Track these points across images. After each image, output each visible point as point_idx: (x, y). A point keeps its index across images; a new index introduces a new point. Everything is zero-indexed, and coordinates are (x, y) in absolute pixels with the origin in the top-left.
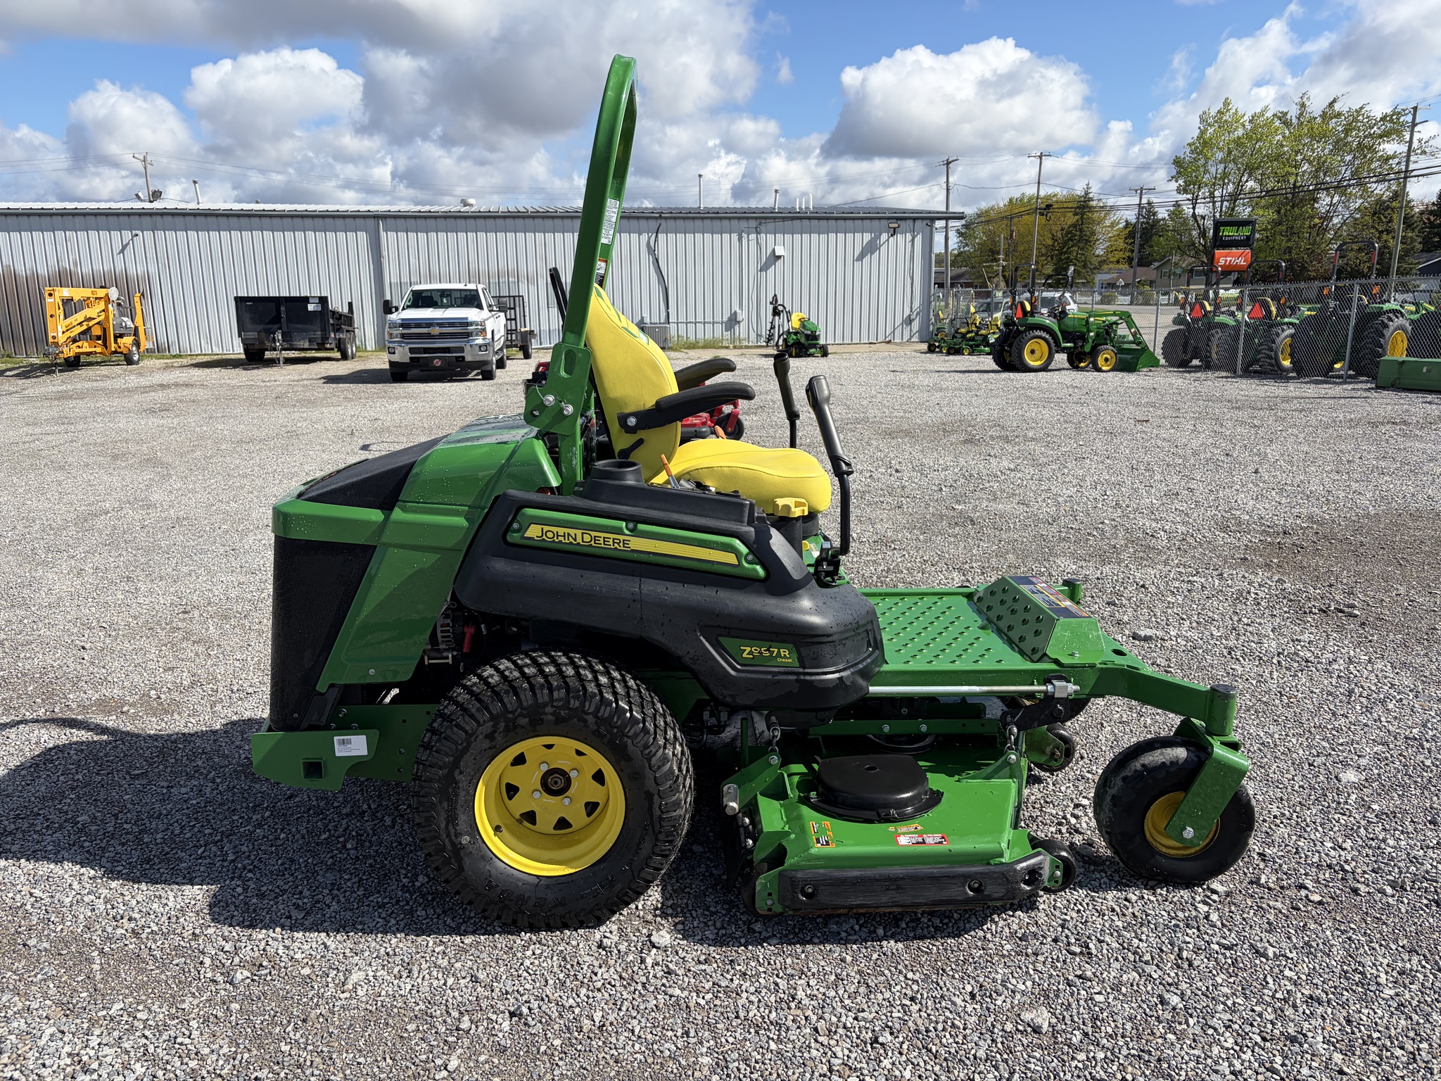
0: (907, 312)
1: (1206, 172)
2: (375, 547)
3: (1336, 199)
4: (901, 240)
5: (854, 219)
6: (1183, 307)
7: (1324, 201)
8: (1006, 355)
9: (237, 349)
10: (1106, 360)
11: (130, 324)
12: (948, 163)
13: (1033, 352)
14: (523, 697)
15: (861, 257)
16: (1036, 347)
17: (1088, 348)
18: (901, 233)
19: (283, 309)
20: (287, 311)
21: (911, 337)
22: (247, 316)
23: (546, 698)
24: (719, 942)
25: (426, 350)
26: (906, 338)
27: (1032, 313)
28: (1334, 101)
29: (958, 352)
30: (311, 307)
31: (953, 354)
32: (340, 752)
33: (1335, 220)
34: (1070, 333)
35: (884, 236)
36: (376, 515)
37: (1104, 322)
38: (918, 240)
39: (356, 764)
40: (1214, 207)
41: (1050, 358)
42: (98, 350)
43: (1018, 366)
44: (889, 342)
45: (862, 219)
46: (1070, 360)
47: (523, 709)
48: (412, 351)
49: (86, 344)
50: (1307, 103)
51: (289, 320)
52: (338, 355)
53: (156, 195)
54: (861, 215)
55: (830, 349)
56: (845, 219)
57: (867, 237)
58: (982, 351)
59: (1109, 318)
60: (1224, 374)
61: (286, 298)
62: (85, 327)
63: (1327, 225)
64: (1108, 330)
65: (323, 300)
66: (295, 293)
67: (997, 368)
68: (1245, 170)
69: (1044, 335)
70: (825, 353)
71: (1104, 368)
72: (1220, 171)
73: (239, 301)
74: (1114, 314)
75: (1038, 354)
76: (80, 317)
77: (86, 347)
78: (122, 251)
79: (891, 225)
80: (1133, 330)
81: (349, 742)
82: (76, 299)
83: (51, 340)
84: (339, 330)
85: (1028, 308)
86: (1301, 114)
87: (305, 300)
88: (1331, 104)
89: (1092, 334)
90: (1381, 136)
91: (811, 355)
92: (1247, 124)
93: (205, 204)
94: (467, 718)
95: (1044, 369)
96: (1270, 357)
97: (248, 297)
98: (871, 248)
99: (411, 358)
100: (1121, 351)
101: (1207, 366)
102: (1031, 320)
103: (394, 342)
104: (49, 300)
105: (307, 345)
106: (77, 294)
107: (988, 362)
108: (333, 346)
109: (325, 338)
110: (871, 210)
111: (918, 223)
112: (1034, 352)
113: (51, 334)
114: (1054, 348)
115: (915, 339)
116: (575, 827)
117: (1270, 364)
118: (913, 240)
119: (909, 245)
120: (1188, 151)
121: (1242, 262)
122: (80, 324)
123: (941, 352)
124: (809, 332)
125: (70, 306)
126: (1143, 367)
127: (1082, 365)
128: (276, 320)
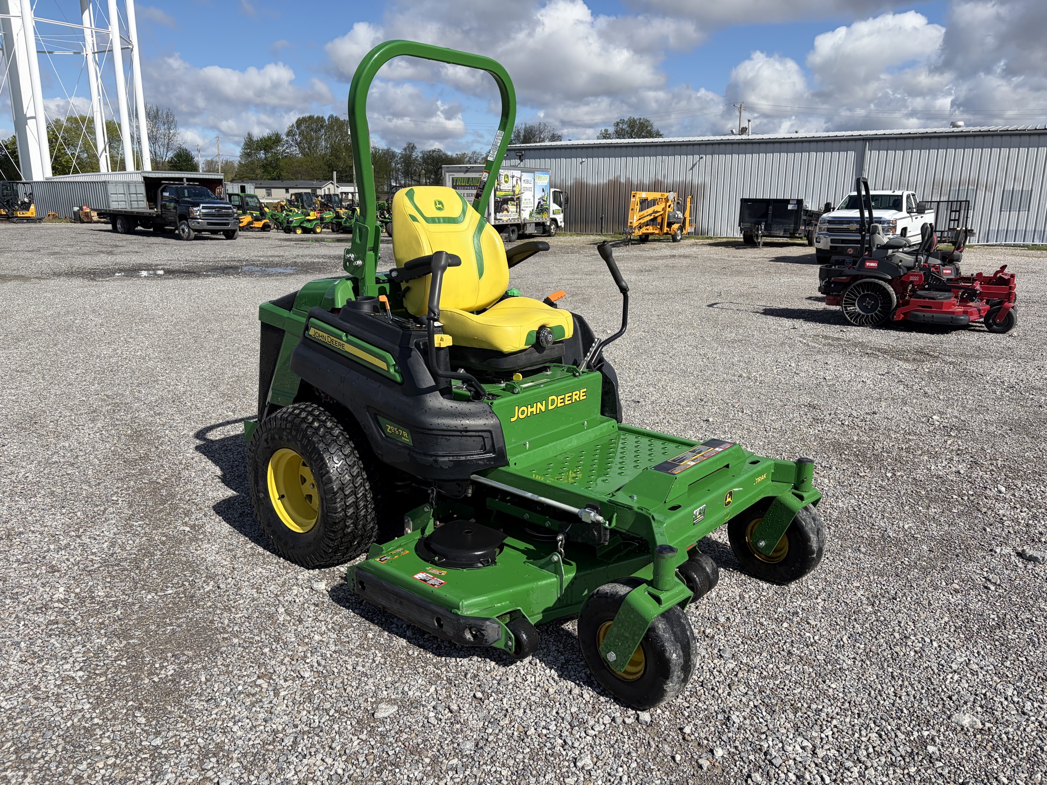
9: (738, 236)
11: (681, 215)
19: (771, 207)
20: (773, 209)
22: (747, 212)
25: (843, 241)
30: (790, 207)
42: (657, 232)
48: (832, 241)
49: (651, 228)
51: (774, 216)
52: (806, 242)
53: (743, 131)
61: (774, 200)
62: (652, 217)
65: (800, 202)
66: (780, 197)
73: (743, 201)
76: (650, 210)
77: (651, 229)
78: (692, 169)
82: (650, 199)
83: (629, 224)
84: (809, 224)
87: (787, 202)
93: (802, 134)
97: (749, 199)
99: (831, 247)
103: (821, 234)
104: (633, 199)
105: (781, 234)
106: (651, 196)
108: (802, 235)
109: (796, 229)
113: (629, 221)
122: (650, 215)
125: (645, 204)
128: (765, 215)
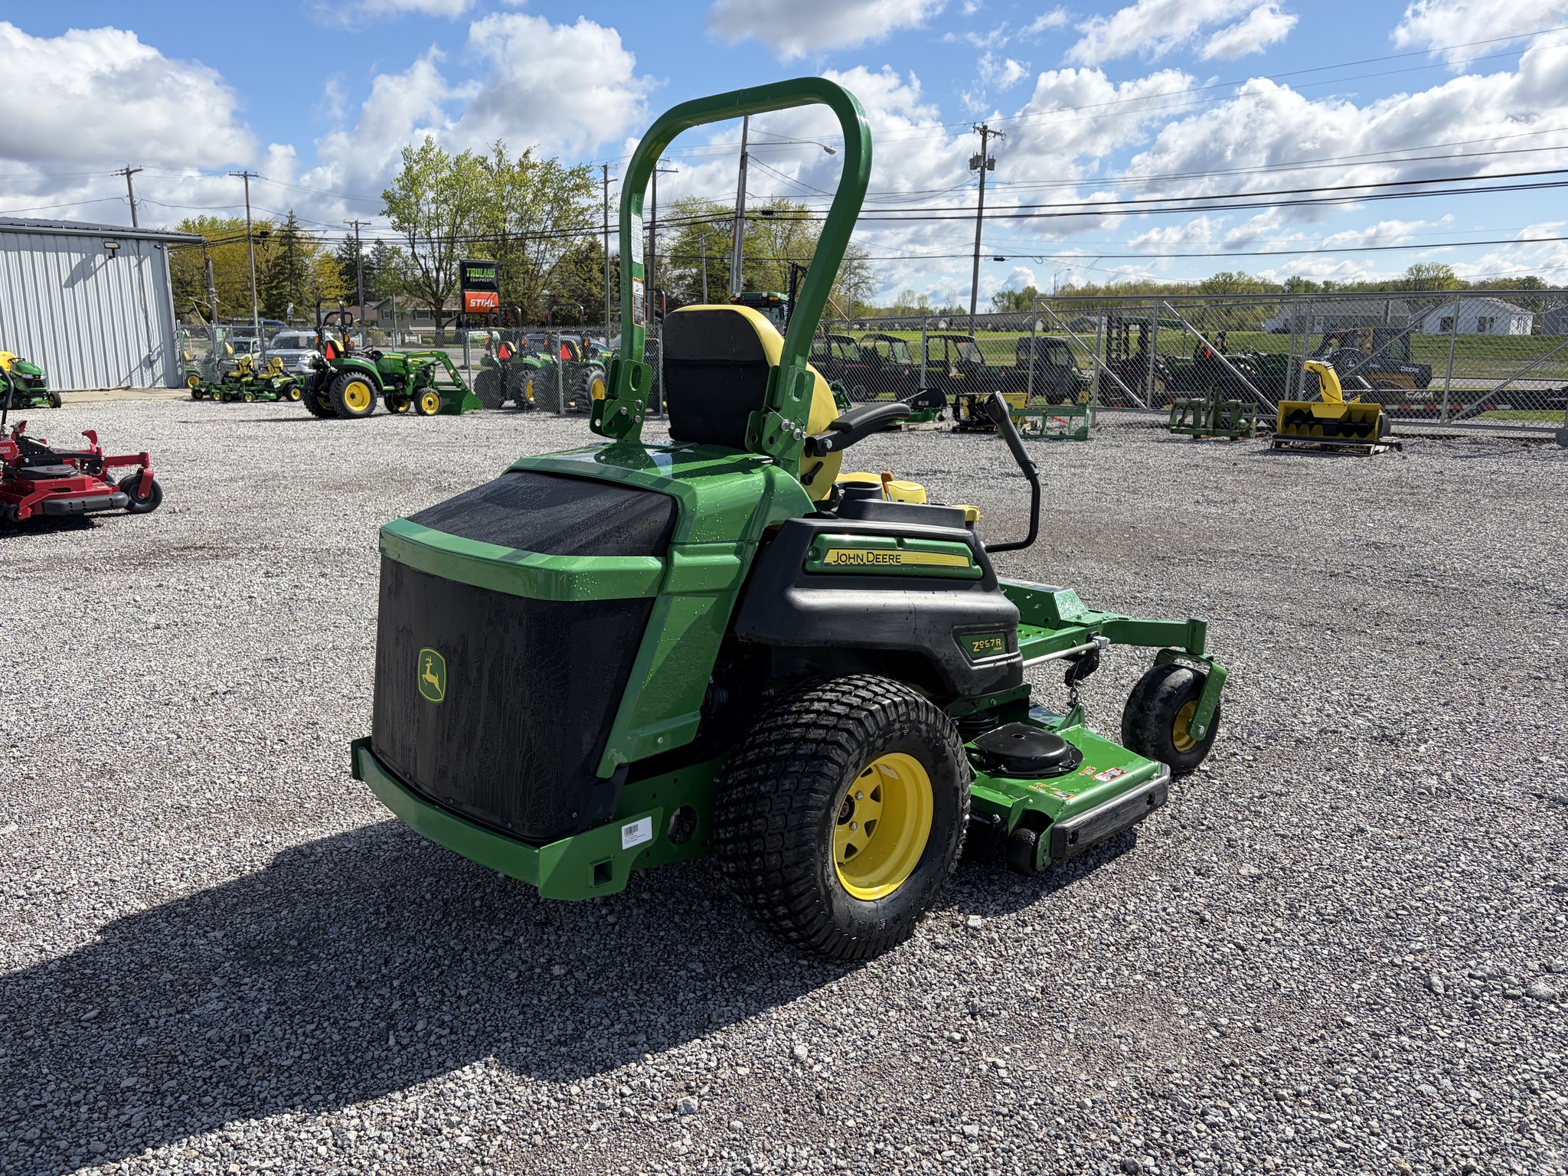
0: (145, 353)
1: (419, 210)
2: (654, 599)
3: (542, 247)
4: (124, 264)
5: (54, 234)
6: (488, 348)
7: (532, 249)
8: (321, 401)
10: (430, 403)
12: (129, 173)
13: (353, 396)
14: (878, 718)
15: (71, 282)
16: (355, 391)
17: (409, 391)
18: (123, 255)
21: (155, 383)
23: (895, 716)
24: (1009, 908)
26: (148, 383)
27: (346, 354)
28: (528, 152)
29: (237, 398)
31: (230, 401)
32: (627, 843)
33: (546, 267)
34: (388, 375)
35: (100, 259)
36: (653, 563)
37: (421, 363)
38: (147, 264)
39: (644, 852)
40: (433, 248)
41: (373, 403)
43: (338, 409)
44: (127, 388)
45: (67, 235)
46: (388, 404)
47: (879, 729)
50: (504, 152)
54: (64, 230)
55: (63, 397)
56: (41, 233)
57: (76, 259)
58: (266, 397)
59: (425, 359)
60: (550, 414)
63: (538, 271)
64: (425, 373)
67: (309, 414)
68: (457, 212)
69: (363, 377)
70: (55, 402)
71: (429, 412)
72: (433, 211)
74: (431, 355)
75: (358, 397)
79: (107, 245)
80: (452, 371)
81: (636, 828)
85: (341, 348)
86: (500, 161)
88: (526, 155)
89: (412, 376)
90: (572, 190)
91: (34, 406)
92: (452, 165)
94: (839, 751)
95: (368, 414)
96: (584, 398)
98: (82, 273)
100: (442, 394)
101: (523, 407)
102: (347, 361)
107: (300, 409)
110: (41, 224)
111: (143, 244)
112: (355, 396)
114: (375, 392)
115: (161, 384)
116: (860, 850)
117: (585, 404)
118: (139, 265)
119: (135, 271)
120: (397, 187)
121: (490, 304)
123: (212, 399)
124: (30, 377)
126: (467, 409)
127: (401, 409)
